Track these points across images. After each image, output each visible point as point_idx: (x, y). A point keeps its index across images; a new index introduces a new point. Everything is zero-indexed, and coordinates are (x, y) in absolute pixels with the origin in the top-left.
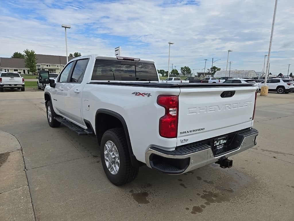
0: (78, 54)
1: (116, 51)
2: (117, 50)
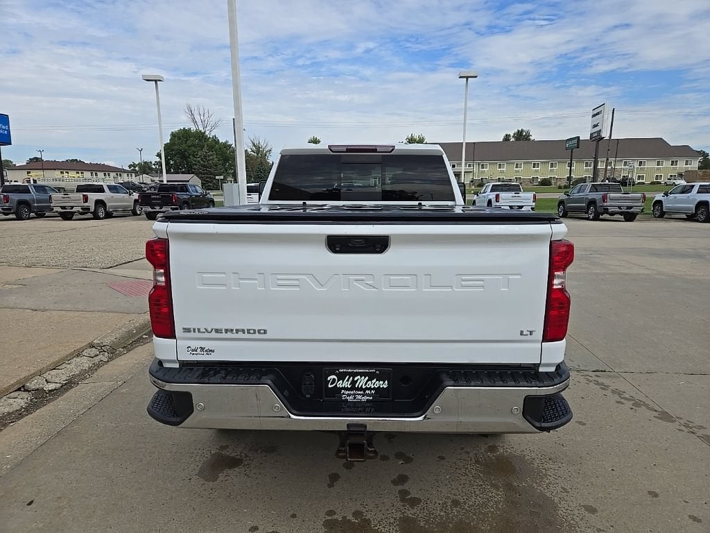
0: (524, 134)
1: (594, 116)
2: (596, 114)
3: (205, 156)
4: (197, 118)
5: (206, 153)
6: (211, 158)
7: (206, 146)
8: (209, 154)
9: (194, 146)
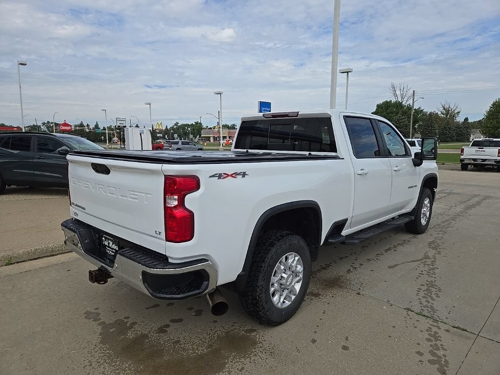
3: (398, 120)
4: (398, 92)
5: (400, 117)
6: (403, 120)
7: (400, 112)
8: (402, 118)
9: (392, 113)
